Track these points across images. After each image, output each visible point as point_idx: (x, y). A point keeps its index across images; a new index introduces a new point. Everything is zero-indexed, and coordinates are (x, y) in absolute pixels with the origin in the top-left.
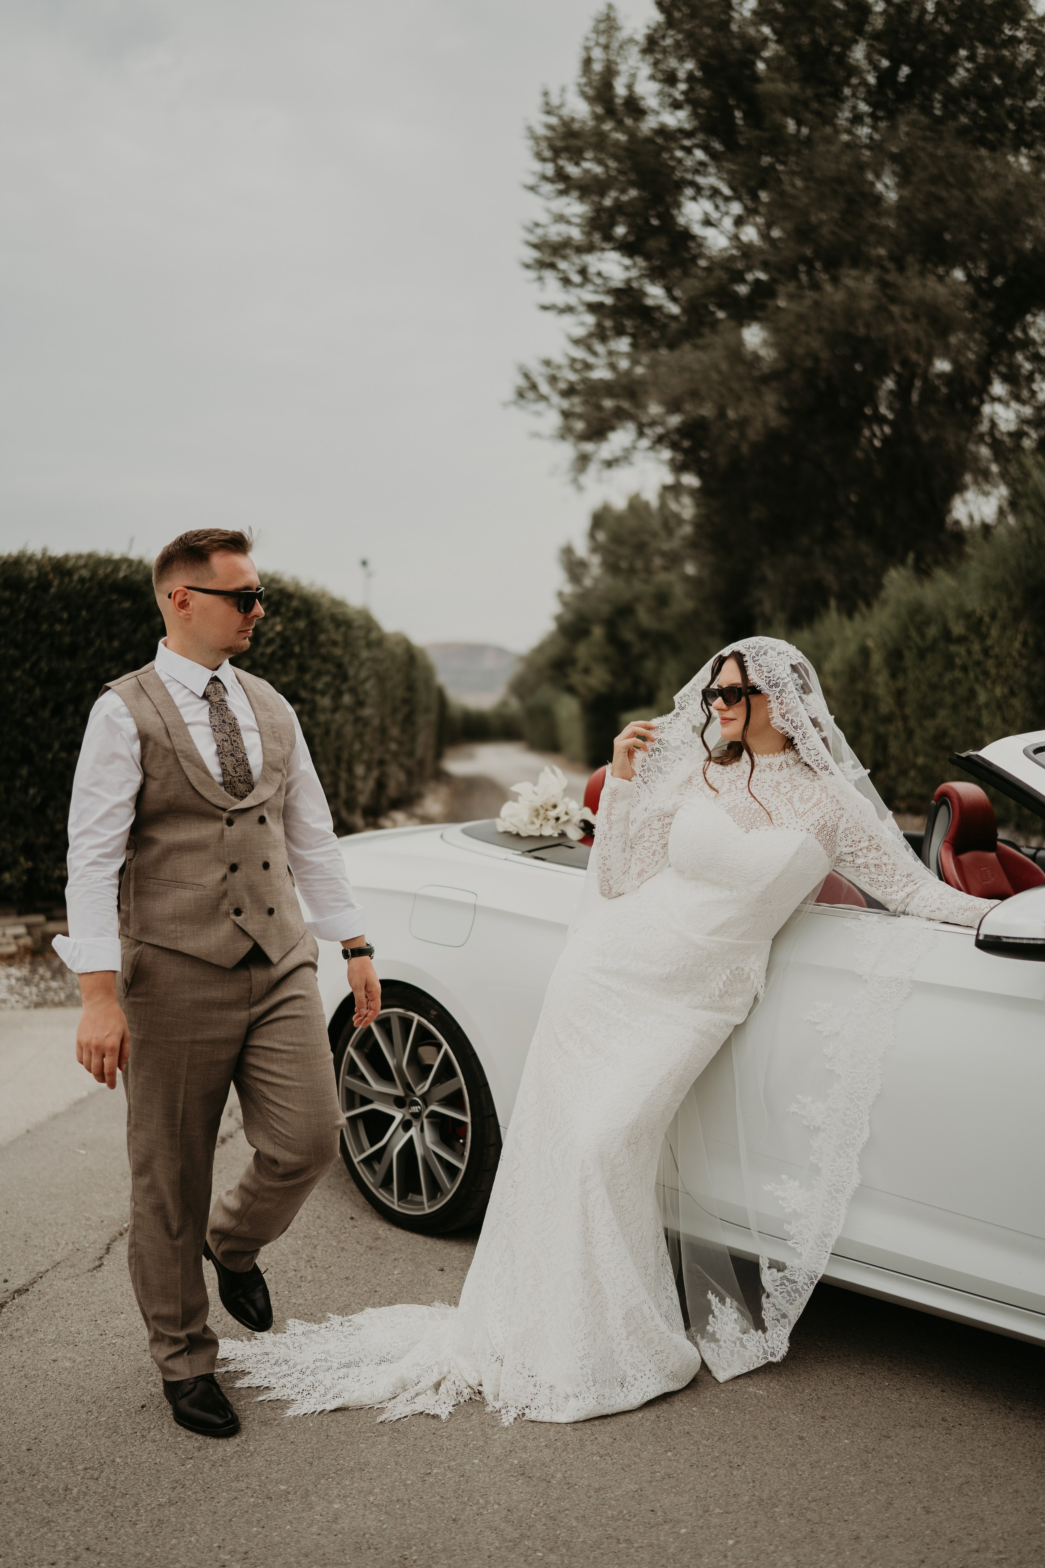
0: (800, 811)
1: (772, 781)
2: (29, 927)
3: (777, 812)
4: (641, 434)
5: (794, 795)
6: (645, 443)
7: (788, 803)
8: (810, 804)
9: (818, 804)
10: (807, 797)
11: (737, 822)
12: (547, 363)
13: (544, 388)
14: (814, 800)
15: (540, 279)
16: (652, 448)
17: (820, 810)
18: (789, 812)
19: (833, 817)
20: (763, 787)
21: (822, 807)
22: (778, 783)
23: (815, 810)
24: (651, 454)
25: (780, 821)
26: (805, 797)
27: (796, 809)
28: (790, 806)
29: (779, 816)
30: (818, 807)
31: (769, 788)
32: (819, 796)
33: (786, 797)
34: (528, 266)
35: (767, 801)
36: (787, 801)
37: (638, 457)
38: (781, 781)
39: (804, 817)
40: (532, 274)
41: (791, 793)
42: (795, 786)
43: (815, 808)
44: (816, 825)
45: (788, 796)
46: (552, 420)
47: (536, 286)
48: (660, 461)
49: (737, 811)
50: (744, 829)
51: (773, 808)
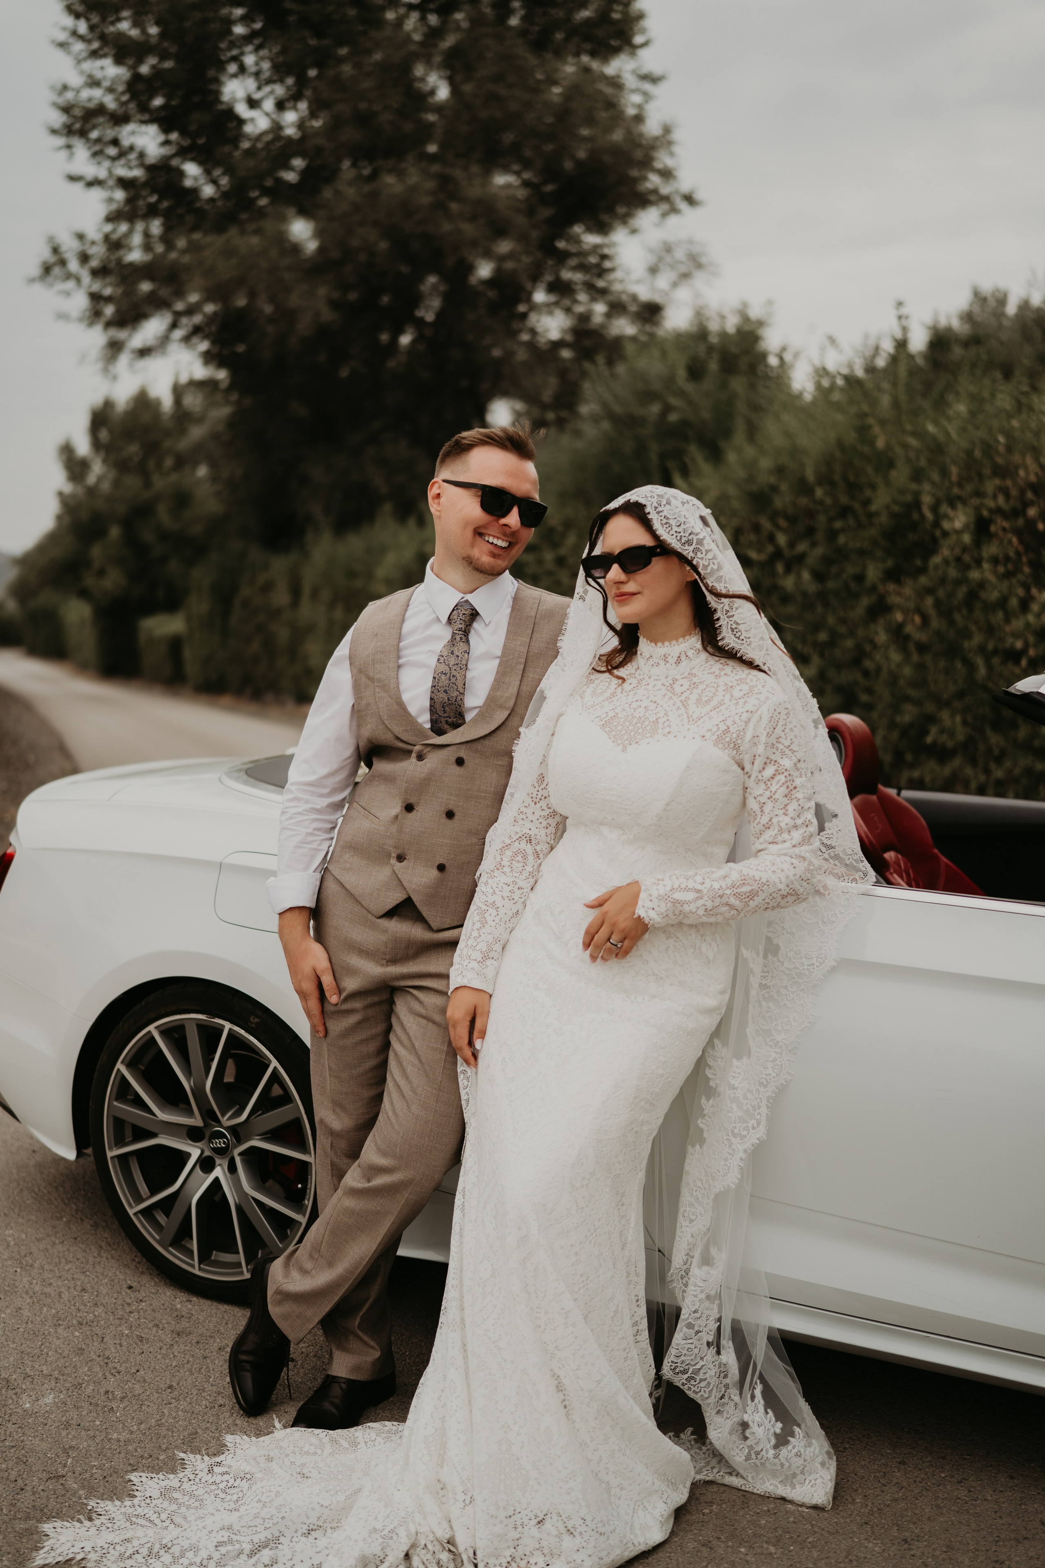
0: (695, 716)
1: (666, 678)
7: (681, 707)
8: (708, 707)
9: (718, 707)
10: (706, 699)
11: (613, 739)
12: (81, 237)
13: (74, 265)
14: (714, 703)
15: (69, 147)
19: (738, 721)
20: (655, 685)
22: (675, 680)
23: (714, 713)
25: (668, 730)
26: (704, 699)
27: (690, 714)
28: (683, 711)
29: (667, 723)
30: (718, 710)
31: (663, 687)
33: (680, 699)
34: (54, 132)
35: (655, 705)
36: (680, 704)
37: (172, 347)
38: (678, 677)
39: (699, 723)
40: (60, 141)
41: (688, 692)
42: (695, 683)
43: (714, 712)
44: (713, 730)
45: (683, 697)
46: (80, 302)
47: (63, 154)
50: (621, 747)
51: (661, 714)
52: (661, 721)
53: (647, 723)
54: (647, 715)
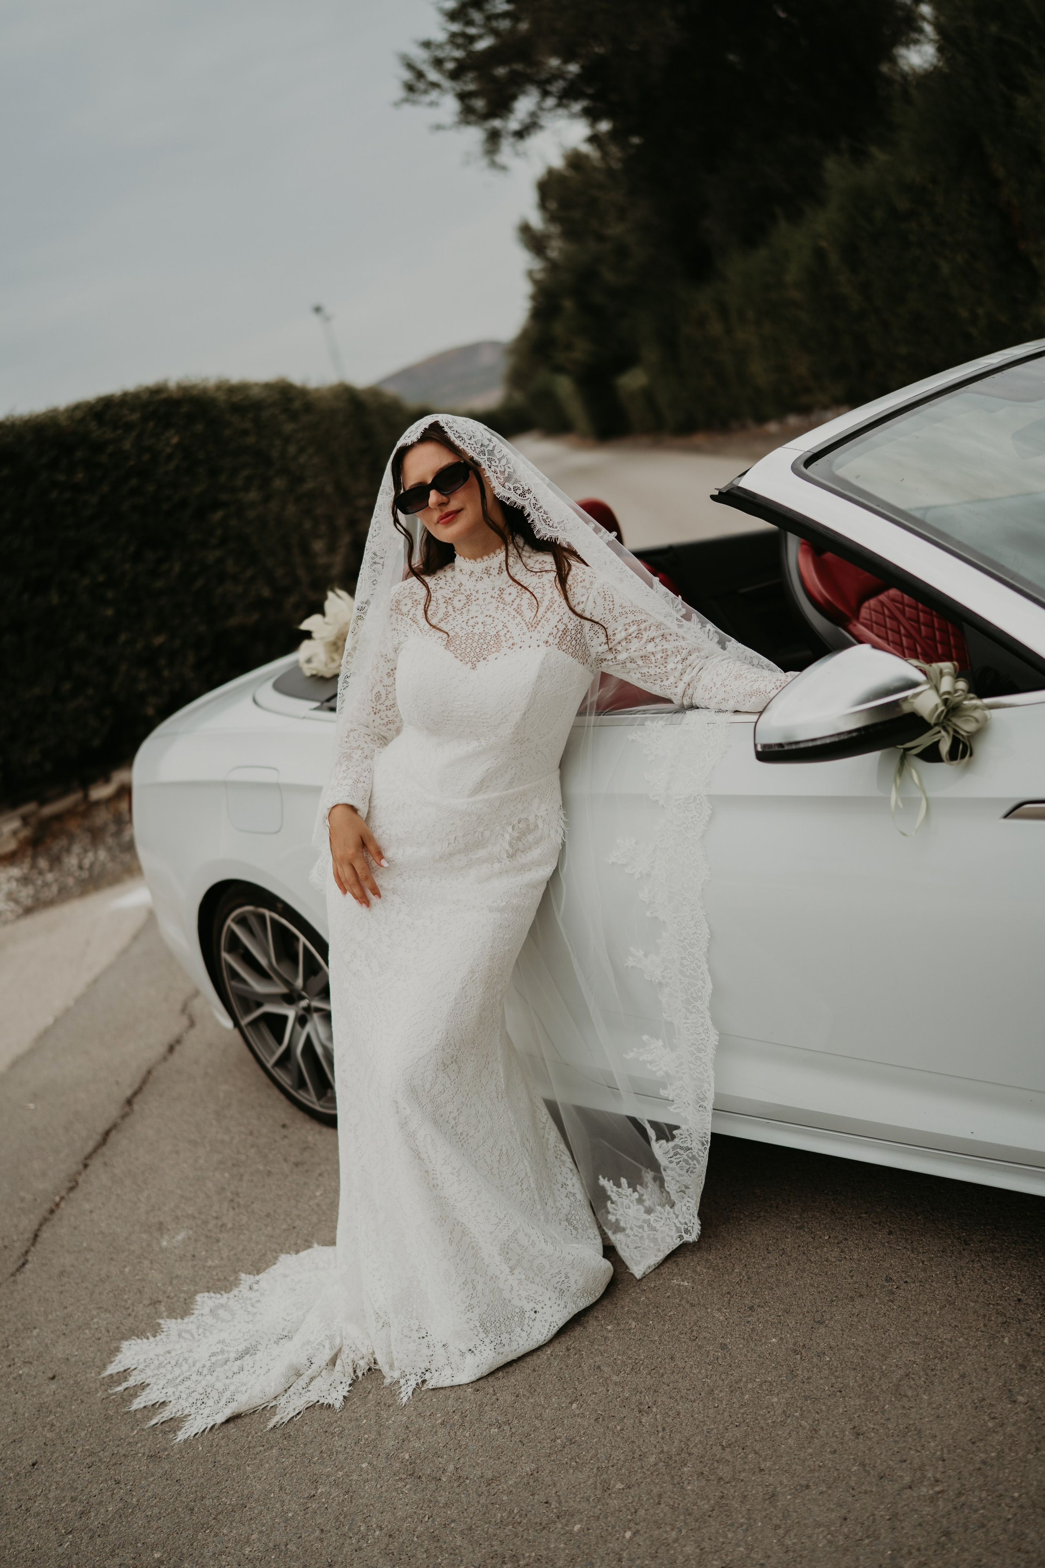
2: (25, 820)
3: (505, 630)
4: (545, 94)
5: (522, 603)
6: (550, 102)
7: (516, 615)
9: (551, 607)
11: (460, 658)
16: (559, 105)
17: (555, 613)
18: (520, 626)
21: (557, 609)
24: (561, 112)
25: (511, 641)
27: (527, 621)
28: (519, 619)
30: (552, 609)
31: (492, 600)
32: (551, 596)
35: (491, 619)
36: (514, 613)
37: (546, 120)
41: (518, 600)
43: (549, 612)
44: (554, 633)
48: (573, 116)
49: (458, 642)
50: (470, 664)
51: (500, 627)
52: (502, 633)
53: (489, 638)
54: (487, 630)
